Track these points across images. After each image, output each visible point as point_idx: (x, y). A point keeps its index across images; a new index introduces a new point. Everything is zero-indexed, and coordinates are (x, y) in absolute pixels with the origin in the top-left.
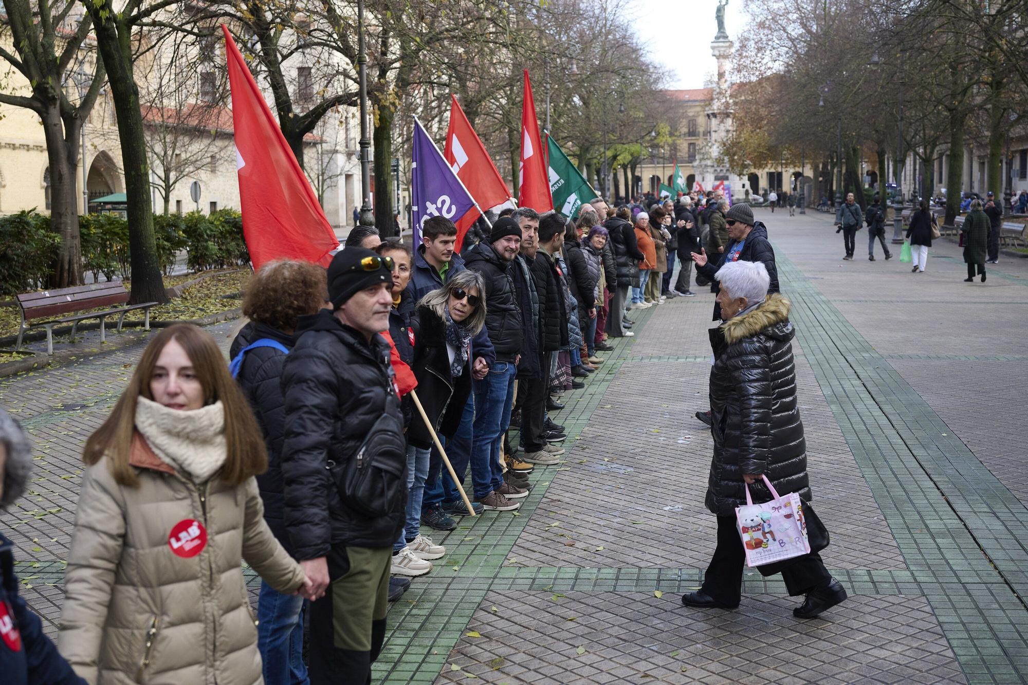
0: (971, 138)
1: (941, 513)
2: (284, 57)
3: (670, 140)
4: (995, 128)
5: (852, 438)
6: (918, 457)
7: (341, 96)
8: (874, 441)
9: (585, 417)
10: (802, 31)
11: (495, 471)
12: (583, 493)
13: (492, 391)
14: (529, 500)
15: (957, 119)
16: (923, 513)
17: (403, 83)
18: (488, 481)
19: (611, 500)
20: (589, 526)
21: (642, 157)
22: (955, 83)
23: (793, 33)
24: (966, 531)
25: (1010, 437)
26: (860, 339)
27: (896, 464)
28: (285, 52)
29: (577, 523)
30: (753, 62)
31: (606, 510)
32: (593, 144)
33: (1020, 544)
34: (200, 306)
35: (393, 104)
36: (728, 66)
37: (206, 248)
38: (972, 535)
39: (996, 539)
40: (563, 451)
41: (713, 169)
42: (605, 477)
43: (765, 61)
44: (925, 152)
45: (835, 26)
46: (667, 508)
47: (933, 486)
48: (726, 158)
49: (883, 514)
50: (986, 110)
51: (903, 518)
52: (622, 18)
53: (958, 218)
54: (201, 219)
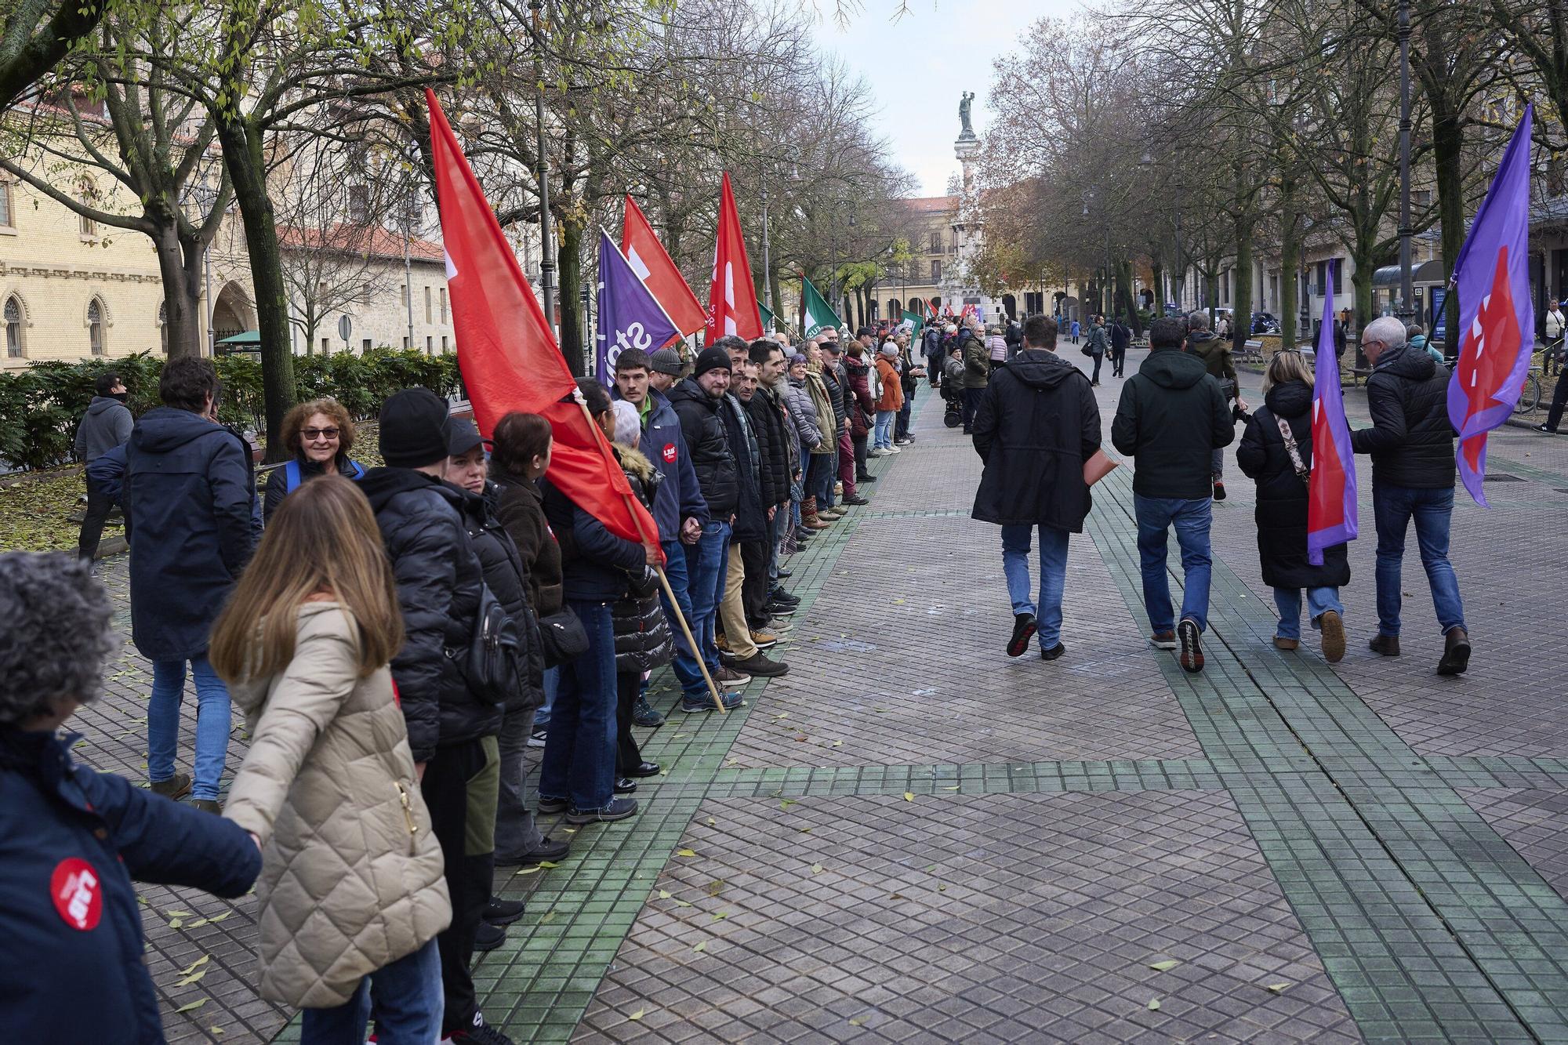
0: (1261, 249)
1: (1241, 690)
3: (910, 258)
4: (1287, 236)
7: (519, 211)
9: (817, 585)
10: (1060, 127)
12: (817, 677)
13: (703, 557)
14: (752, 686)
15: (1243, 227)
16: (1221, 691)
17: (593, 194)
19: (850, 684)
20: (825, 716)
21: (878, 278)
22: (1240, 185)
23: (1050, 131)
24: (1273, 710)
29: (810, 713)
30: (1005, 165)
31: (844, 697)
32: (819, 263)
35: (581, 219)
36: (975, 170)
37: (359, 395)
38: (1280, 714)
39: (1309, 719)
40: (792, 626)
41: (961, 291)
42: (842, 657)
43: (1019, 163)
44: (1208, 266)
45: (1099, 122)
46: (917, 693)
47: (1232, 657)
48: (976, 277)
49: (1174, 692)
50: (1277, 216)
51: (1198, 697)
52: (850, 116)
53: (1248, 343)
54: (352, 360)
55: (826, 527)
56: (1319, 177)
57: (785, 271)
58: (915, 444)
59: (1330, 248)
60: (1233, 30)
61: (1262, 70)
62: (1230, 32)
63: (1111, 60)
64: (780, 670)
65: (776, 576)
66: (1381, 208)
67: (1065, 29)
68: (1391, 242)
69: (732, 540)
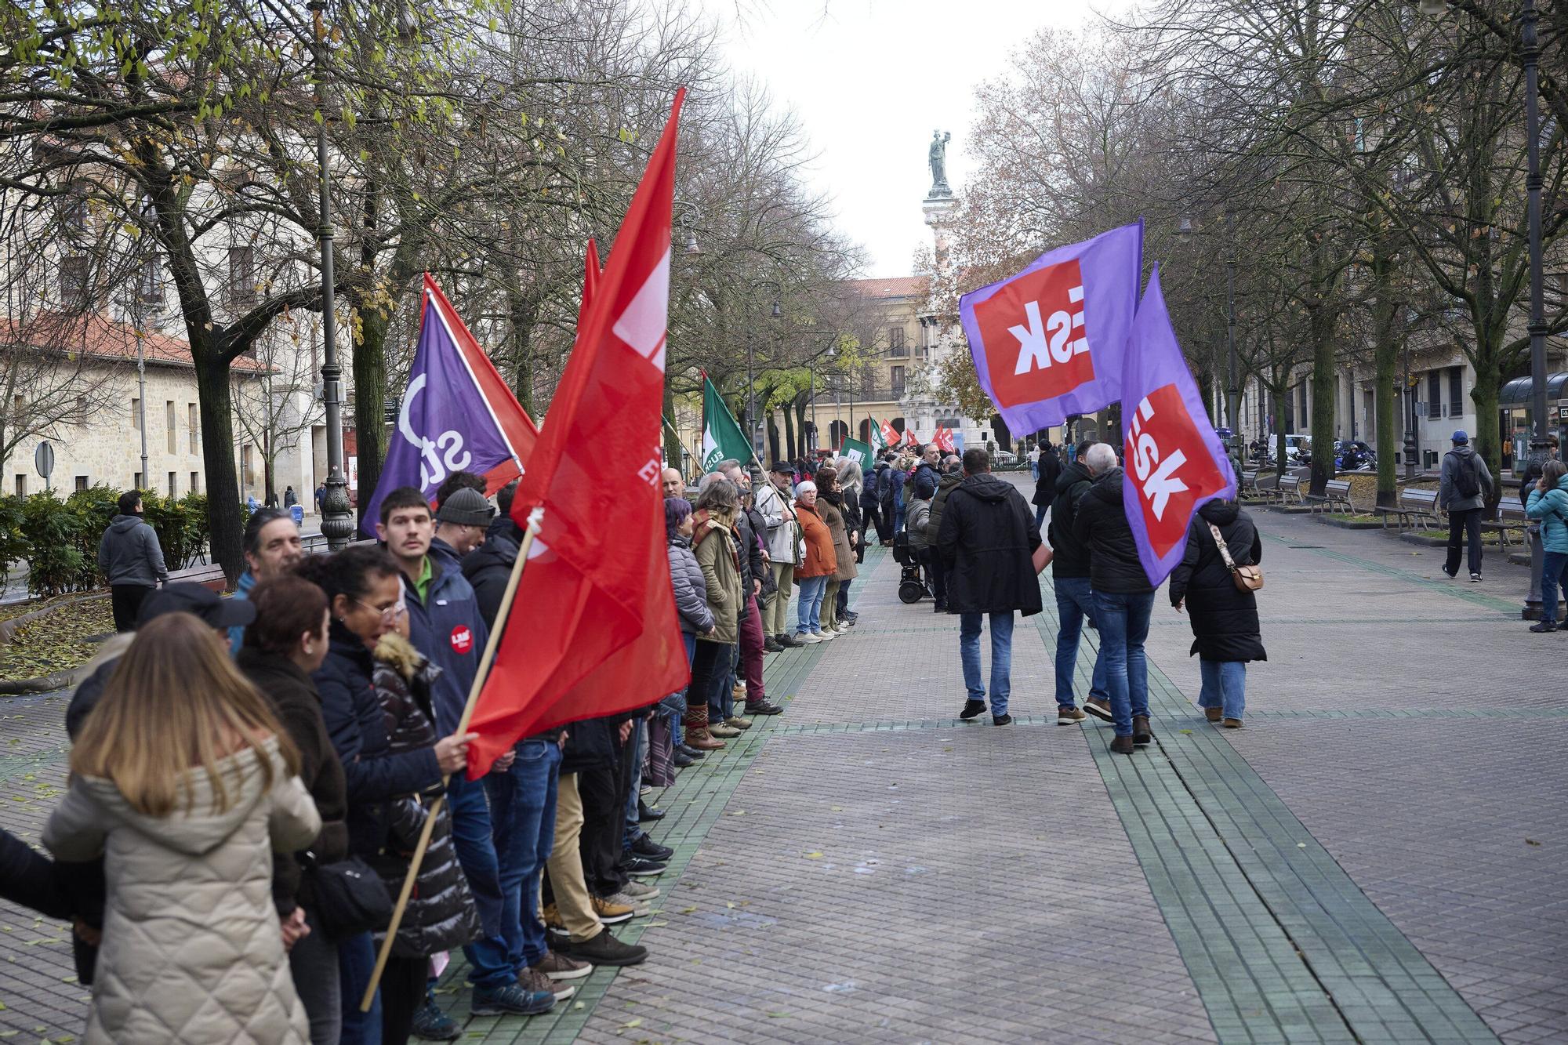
0: (1347, 352)
1: (1292, 981)
2: (200, 231)
3: (859, 362)
4: (1383, 335)
5: (1149, 856)
6: (1257, 886)
7: (295, 295)
8: (1186, 860)
9: (698, 832)
10: (1069, 182)
11: (531, 932)
12: (688, 966)
13: (520, 794)
14: (593, 980)
15: (1322, 322)
16: (1262, 983)
17: (402, 271)
18: (518, 950)
19: (736, 976)
20: (694, 1023)
21: (815, 391)
22: (1316, 262)
23: (1056, 186)
24: (1334, 1010)
25: (1409, 846)
26: (1168, 687)
27: (1219, 898)
28: (200, 221)
29: (673, 1019)
30: (993, 234)
31: (725, 995)
32: (730, 371)
33: (1422, 1029)
34: (44, 657)
35: (385, 306)
36: (951, 240)
37: (63, 556)
38: (1343, 1017)
39: (1383, 1023)
40: (657, 892)
41: (933, 410)
42: (726, 936)
43: (1012, 232)
44: (1275, 377)
45: (1122, 173)
46: (829, 988)
47: (1282, 934)
48: (953, 390)
49: (1196, 986)
50: (1367, 306)
51: (1230, 991)
52: (773, 163)
53: (1331, 484)
54: (54, 505)
55: (721, 747)
56: (1423, 252)
57: (683, 381)
58: (855, 627)
59: (1444, 351)
60: (1303, 48)
61: (1340, 104)
62: (1299, 52)
63: (1140, 86)
64: (634, 956)
65: (636, 818)
66: (1508, 298)
67: (1075, 45)
68: (1525, 343)
69: (566, 766)
